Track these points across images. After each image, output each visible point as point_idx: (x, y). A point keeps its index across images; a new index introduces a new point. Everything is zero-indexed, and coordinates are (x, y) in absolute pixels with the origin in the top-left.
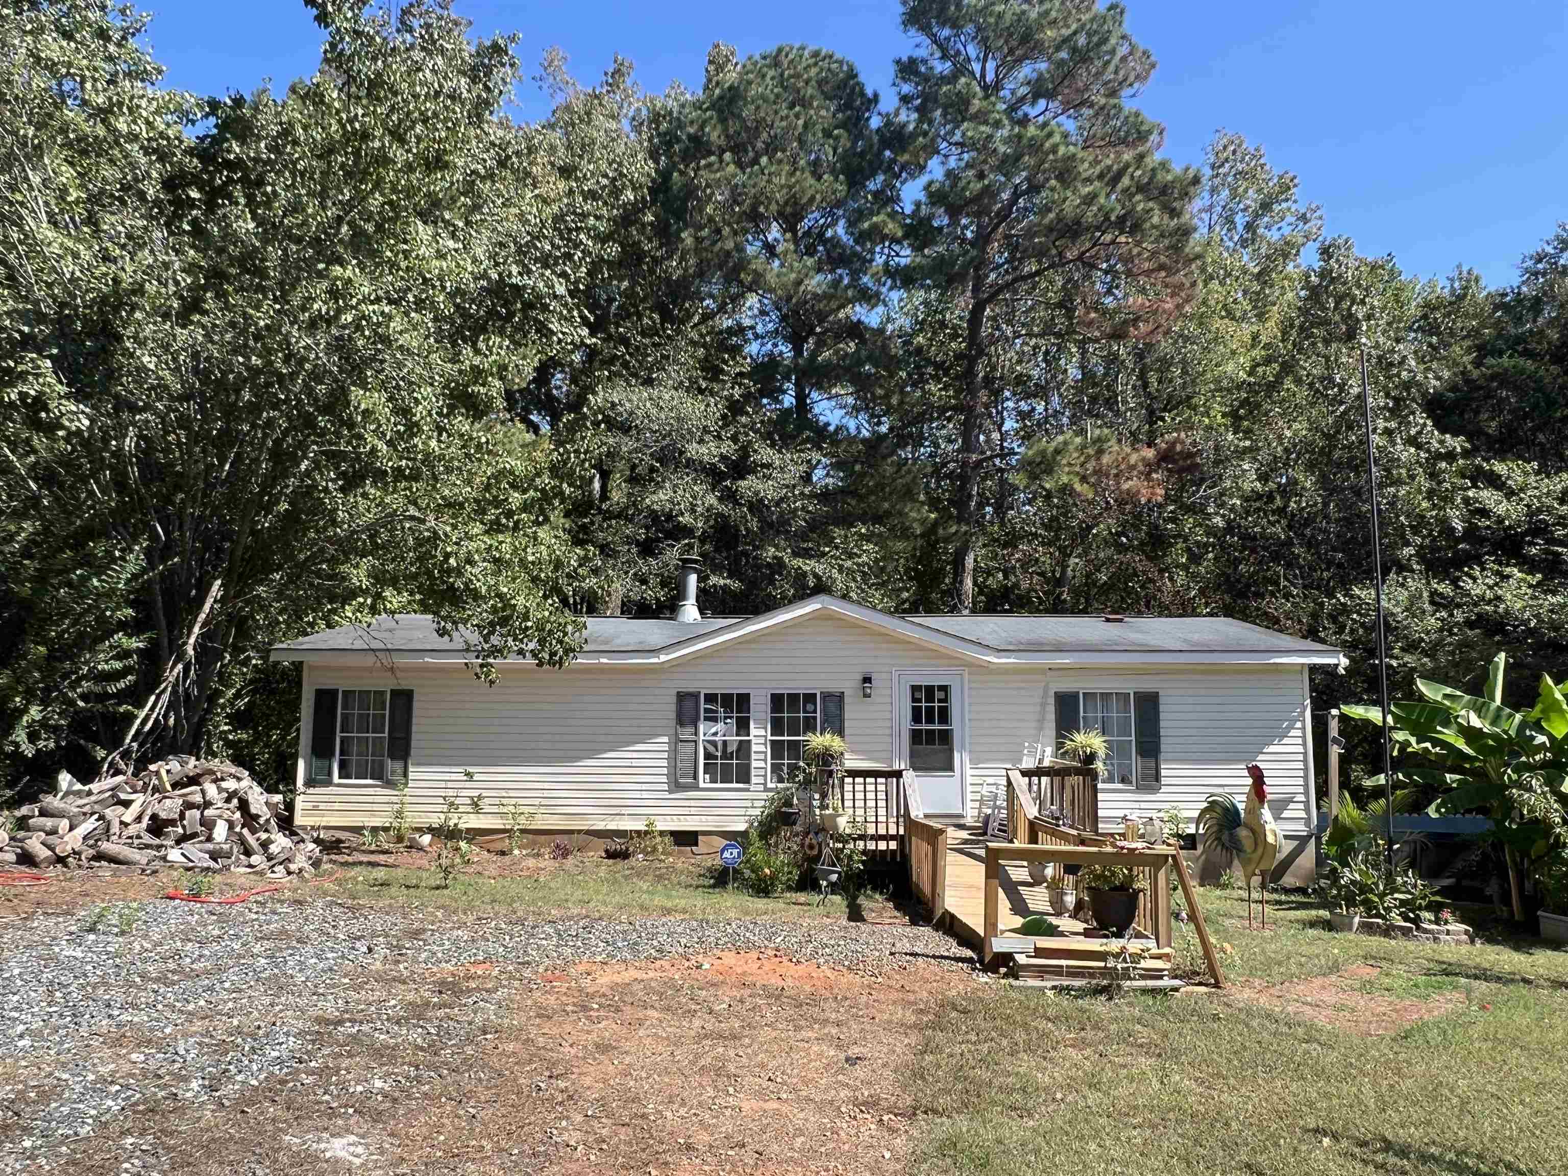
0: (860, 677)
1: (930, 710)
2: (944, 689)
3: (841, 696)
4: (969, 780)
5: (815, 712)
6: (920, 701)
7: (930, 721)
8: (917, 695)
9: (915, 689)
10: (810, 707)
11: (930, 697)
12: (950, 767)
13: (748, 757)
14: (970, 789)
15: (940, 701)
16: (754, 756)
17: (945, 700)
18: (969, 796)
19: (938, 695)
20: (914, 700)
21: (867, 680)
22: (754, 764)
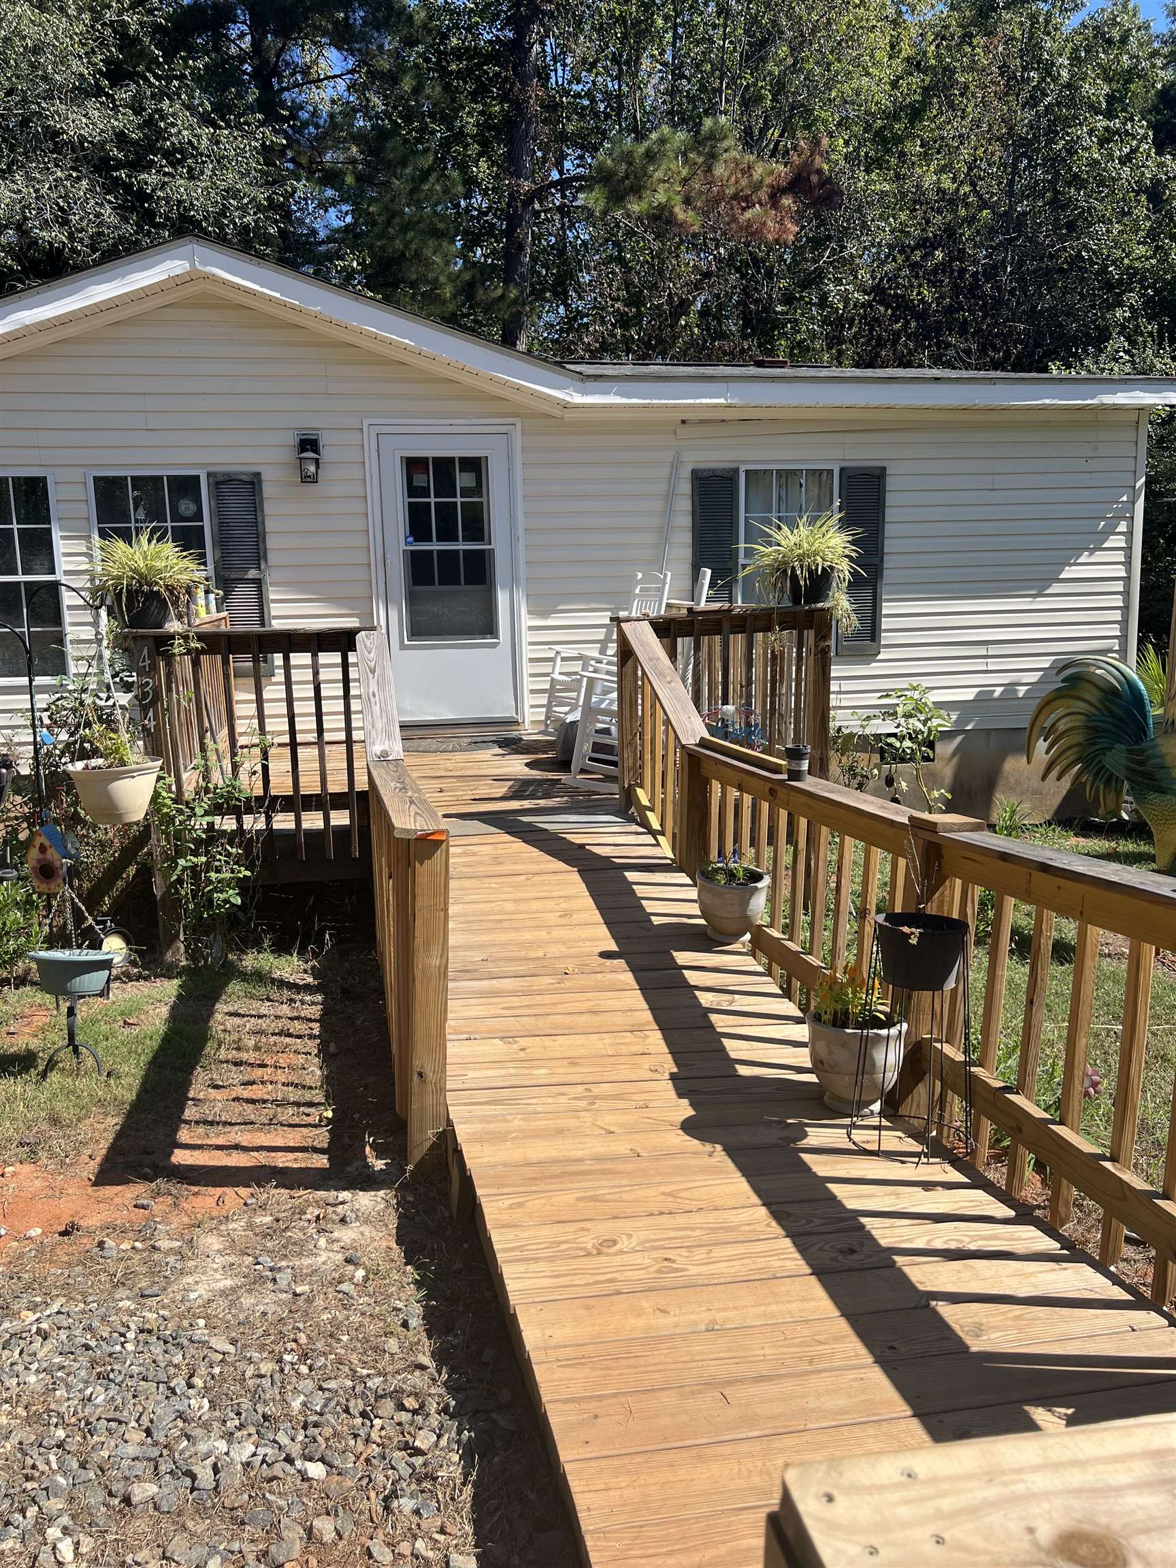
0: (292, 440)
1: (446, 512)
2: (474, 465)
3: (253, 483)
4: (527, 652)
5: (199, 516)
6: (425, 492)
7: (447, 534)
8: (419, 480)
9: (413, 465)
10: (187, 507)
11: (446, 484)
12: (489, 629)
13: (57, 619)
14: (527, 669)
15: (466, 492)
16: (68, 617)
17: (479, 488)
18: (528, 684)
19: (463, 480)
20: (412, 490)
21: (309, 444)
22: (71, 632)
